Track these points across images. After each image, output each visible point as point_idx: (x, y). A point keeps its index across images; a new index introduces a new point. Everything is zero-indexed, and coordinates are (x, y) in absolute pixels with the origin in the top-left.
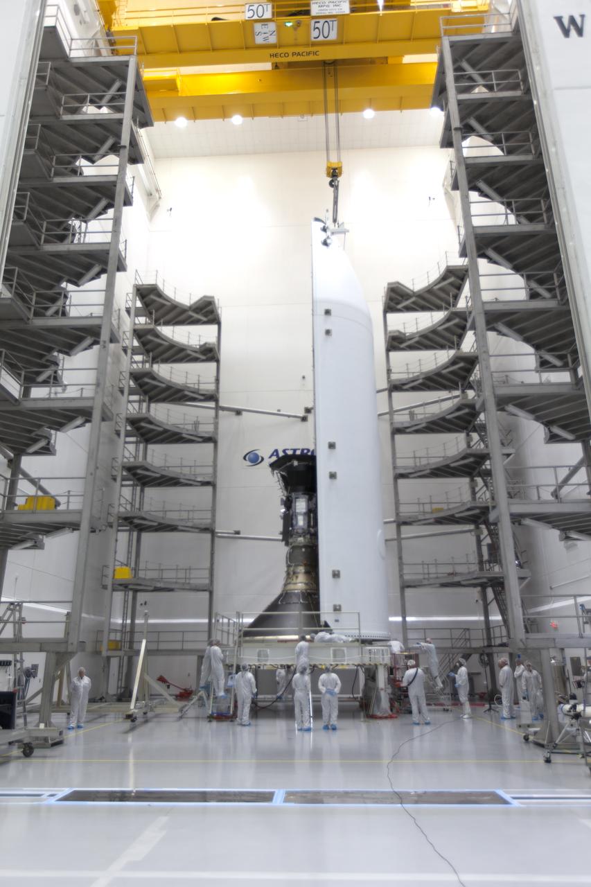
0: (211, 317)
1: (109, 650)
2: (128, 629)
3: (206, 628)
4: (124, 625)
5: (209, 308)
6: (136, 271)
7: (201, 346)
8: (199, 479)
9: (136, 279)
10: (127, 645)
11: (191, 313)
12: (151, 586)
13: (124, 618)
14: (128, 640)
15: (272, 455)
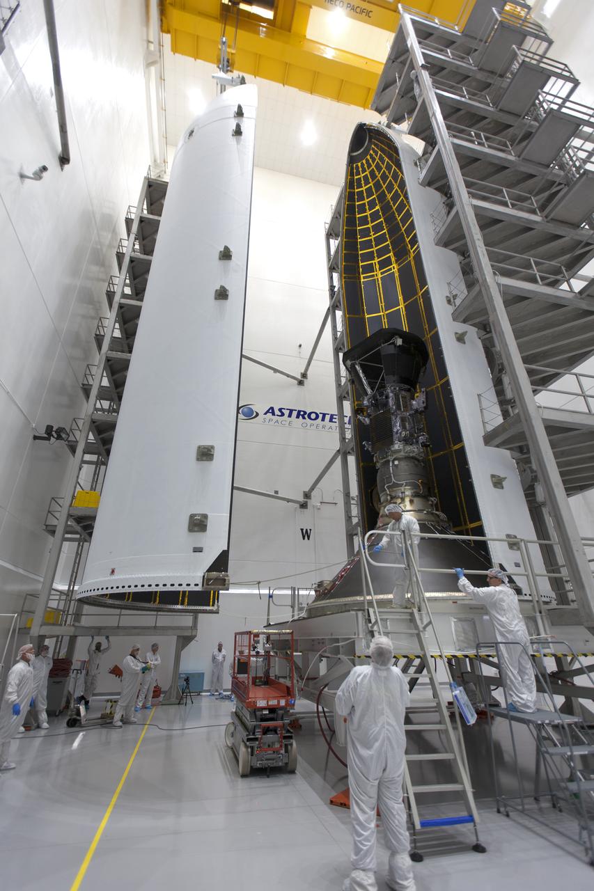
15: (268, 412)
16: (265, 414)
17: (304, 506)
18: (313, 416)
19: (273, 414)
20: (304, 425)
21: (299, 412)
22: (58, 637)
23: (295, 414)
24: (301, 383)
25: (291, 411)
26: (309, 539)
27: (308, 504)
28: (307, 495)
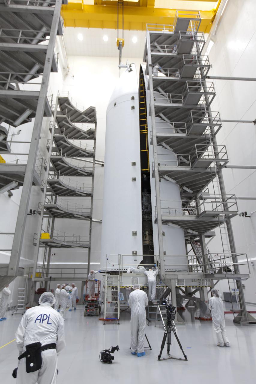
0: (92, 119)
1: (36, 277)
2: (46, 267)
3: (87, 267)
4: (44, 265)
5: (92, 114)
6: (58, 91)
7: (88, 131)
8: (85, 193)
9: (58, 94)
10: (45, 275)
11: (83, 116)
12: (60, 244)
13: (44, 261)
14: (46, 272)
22: (41, 281)
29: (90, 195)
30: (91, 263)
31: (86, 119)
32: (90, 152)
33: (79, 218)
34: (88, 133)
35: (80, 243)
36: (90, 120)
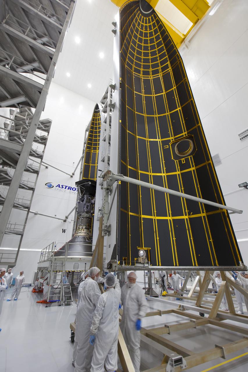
8: (28, 186)
11: (40, 123)
15: (57, 186)
16: (56, 187)
17: (65, 221)
18: (74, 189)
19: (59, 187)
20: (70, 192)
21: (69, 187)
23: (67, 188)
24: (72, 177)
25: (66, 187)
26: (65, 233)
27: (67, 220)
28: (67, 218)
29: (33, 189)
30: (21, 249)
31: (41, 126)
32: (39, 154)
33: (17, 207)
34: (41, 138)
35: (15, 230)
36: (44, 128)
